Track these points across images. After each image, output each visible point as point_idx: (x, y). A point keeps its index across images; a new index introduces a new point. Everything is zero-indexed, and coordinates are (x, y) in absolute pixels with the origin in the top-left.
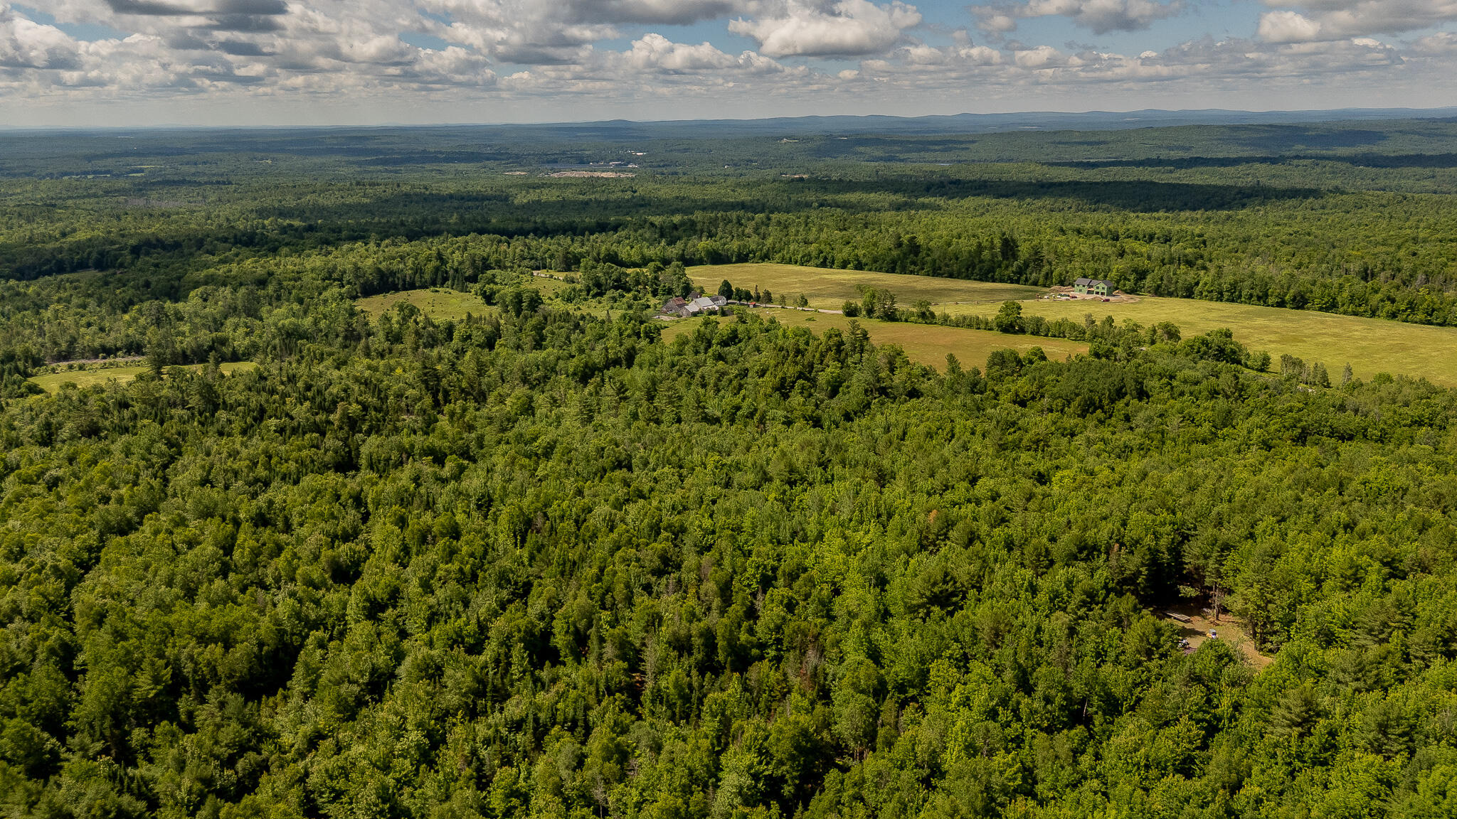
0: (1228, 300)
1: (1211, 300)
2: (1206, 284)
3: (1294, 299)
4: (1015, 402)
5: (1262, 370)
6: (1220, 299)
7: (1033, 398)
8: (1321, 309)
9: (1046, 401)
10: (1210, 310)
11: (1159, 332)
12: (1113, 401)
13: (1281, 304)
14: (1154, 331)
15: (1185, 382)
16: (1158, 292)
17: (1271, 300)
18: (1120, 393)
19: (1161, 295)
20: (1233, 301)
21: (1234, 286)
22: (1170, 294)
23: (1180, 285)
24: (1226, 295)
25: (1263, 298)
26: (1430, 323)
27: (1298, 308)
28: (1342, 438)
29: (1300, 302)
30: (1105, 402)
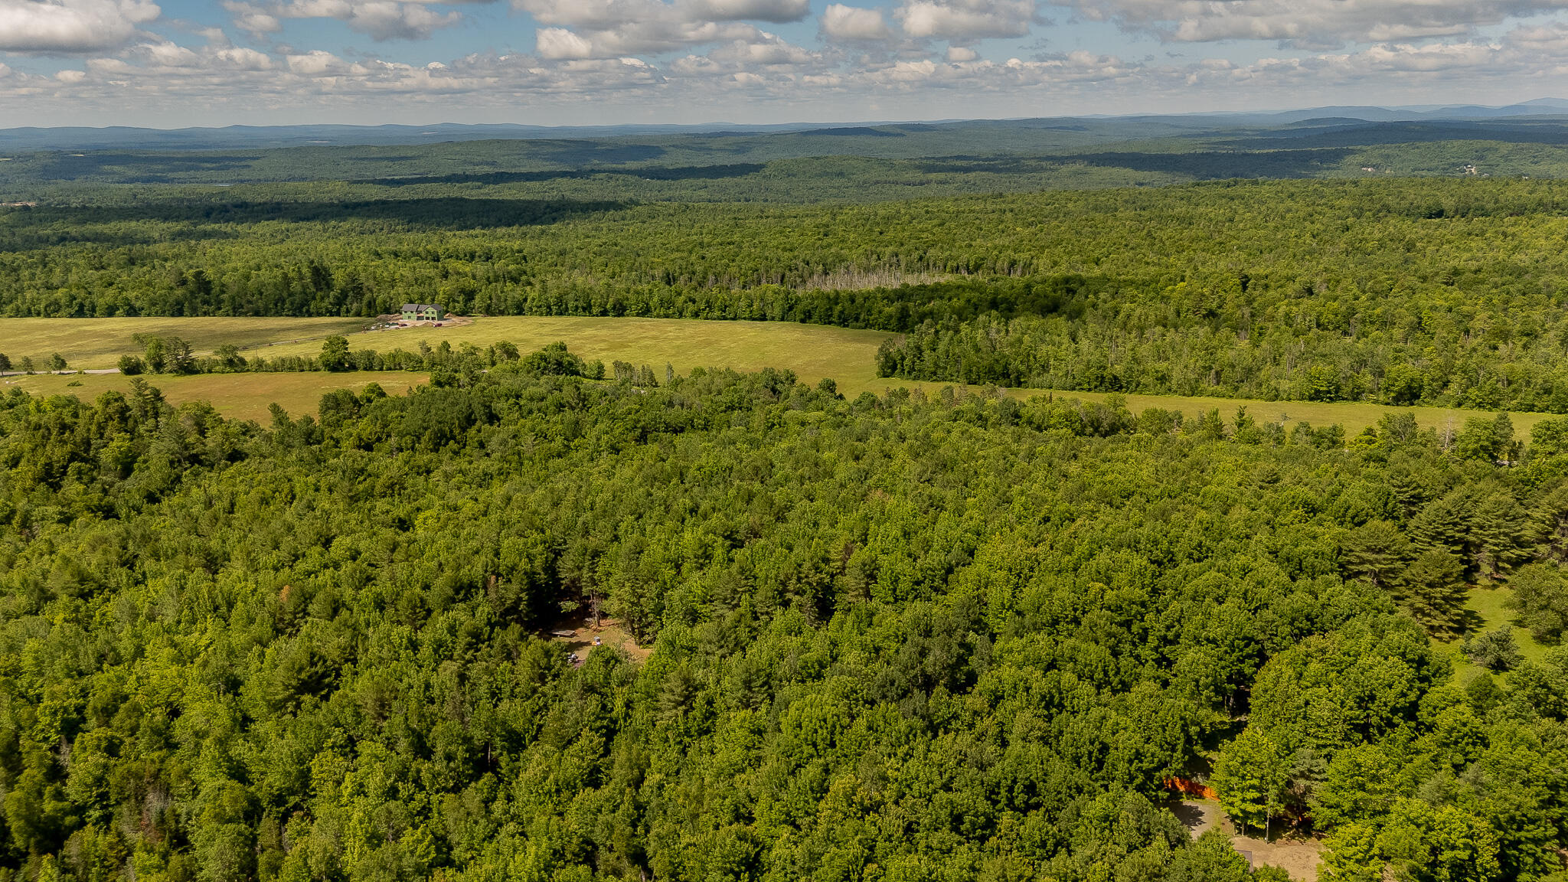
0: (556, 314)
1: (541, 315)
2: (534, 299)
3: (614, 308)
4: (359, 447)
5: (599, 379)
6: (549, 313)
7: (379, 440)
8: (638, 315)
9: (393, 441)
10: (542, 325)
11: (498, 352)
12: (464, 430)
13: (604, 313)
14: (493, 352)
15: (532, 399)
16: (489, 311)
17: (595, 310)
18: (469, 421)
19: (493, 314)
20: (561, 314)
21: (560, 300)
22: (502, 313)
23: (509, 302)
24: (554, 308)
25: (587, 309)
26: (725, 318)
27: (619, 315)
28: (675, 431)
29: (620, 310)
30: (457, 432)
